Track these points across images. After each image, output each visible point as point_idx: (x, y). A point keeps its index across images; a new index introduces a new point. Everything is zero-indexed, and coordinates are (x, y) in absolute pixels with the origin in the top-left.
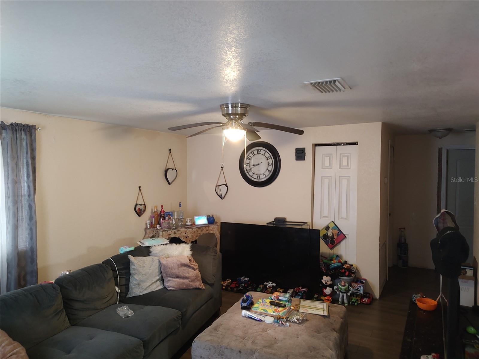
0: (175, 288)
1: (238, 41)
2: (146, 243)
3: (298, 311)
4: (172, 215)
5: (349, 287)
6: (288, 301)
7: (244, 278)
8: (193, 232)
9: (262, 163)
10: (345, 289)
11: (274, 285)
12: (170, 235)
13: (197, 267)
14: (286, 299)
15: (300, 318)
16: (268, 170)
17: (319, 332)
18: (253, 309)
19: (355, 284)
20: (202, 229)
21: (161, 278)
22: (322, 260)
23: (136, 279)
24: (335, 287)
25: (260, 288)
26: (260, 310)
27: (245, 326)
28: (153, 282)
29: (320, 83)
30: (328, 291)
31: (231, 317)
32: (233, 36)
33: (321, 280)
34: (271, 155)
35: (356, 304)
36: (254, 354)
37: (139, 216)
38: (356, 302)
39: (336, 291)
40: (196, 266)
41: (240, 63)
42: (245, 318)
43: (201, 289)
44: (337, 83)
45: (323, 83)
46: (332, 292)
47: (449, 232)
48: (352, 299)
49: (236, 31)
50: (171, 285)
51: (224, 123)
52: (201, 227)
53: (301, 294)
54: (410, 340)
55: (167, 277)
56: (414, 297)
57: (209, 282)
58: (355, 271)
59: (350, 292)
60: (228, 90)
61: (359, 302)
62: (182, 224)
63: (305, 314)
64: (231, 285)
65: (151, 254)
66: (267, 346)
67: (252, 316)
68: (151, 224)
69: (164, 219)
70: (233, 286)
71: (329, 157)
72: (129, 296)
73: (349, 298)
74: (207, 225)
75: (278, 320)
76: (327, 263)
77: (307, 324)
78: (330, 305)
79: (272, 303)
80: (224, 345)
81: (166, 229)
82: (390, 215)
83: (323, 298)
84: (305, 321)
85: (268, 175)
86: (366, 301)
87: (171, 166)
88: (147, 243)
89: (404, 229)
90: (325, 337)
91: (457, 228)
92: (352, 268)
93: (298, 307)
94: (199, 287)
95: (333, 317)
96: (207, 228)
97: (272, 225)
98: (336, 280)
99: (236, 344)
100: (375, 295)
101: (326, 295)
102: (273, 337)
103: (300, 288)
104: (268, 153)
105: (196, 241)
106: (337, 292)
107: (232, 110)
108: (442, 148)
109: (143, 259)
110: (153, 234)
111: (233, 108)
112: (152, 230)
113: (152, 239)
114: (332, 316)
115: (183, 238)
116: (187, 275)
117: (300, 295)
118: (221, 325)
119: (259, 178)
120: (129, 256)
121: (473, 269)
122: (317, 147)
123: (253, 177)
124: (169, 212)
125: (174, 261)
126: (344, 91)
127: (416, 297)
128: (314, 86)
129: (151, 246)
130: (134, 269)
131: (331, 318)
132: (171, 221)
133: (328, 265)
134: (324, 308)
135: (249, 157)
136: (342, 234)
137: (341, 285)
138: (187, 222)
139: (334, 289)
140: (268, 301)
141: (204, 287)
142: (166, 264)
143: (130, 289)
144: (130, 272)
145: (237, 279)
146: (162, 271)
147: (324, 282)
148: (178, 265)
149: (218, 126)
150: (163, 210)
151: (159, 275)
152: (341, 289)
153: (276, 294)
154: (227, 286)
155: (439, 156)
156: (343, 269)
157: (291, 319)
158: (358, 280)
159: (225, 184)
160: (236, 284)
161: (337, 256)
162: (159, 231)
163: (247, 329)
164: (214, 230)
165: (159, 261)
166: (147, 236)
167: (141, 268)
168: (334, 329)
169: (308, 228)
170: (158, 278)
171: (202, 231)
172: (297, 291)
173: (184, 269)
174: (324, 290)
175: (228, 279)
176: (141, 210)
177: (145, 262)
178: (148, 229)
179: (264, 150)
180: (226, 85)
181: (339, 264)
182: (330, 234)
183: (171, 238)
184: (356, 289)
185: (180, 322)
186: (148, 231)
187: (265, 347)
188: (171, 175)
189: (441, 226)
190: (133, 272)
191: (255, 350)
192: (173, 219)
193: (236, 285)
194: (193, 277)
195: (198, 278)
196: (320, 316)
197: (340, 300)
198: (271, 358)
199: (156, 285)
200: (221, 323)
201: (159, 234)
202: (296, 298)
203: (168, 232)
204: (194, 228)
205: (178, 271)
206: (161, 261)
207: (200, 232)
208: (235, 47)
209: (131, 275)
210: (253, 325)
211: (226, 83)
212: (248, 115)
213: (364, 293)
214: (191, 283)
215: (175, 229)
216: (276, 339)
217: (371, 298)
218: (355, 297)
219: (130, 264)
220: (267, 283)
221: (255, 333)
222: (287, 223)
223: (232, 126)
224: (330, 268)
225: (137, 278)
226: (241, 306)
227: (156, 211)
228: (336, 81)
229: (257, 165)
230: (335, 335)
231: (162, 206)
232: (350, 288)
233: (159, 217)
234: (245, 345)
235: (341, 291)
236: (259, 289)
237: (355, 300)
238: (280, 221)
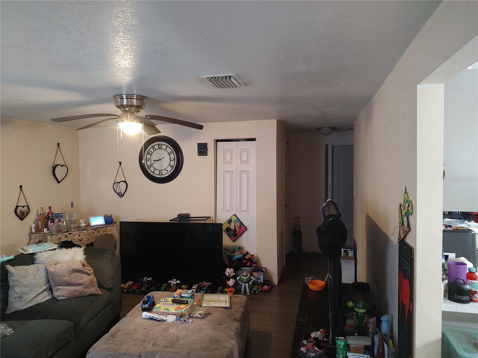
0: (66, 297)
1: (125, 26)
2: (29, 250)
3: (201, 306)
4: (62, 217)
5: (250, 276)
6: (191, 297)
7: (147, 278)
8: (88, 234)
9: (163, 158)
10: (247, 279)
11: (178, 282)
12: (61, 238)
13: (92, 272)
14: (188, 295)
15: (202, 312)
16: (171, 166)
17: (220, 324)
18: (154, 310)
19: (256, 273)
20: (99, 231)
21: (49, 288)
22: (225, 253)
23: (16, 292)
24: (238, 278)
25: (164, 287)
26: (162, 310)
27: (146, 328)
28: (39, 293)
29: (216, 77)
30: (231, 282)
31: (131, 321)
32: (119, 20)
33: (225, 273)
34: (173, 150)
35: (257, 292)
36: (156, 356)
37: (22, 219)
38: (257, 290)
39: (239, 281)
40: (91, 270)
41: (130, 50)
42: (146, 320)
43: (97, 295)
44: (232, 79)
45: (219, 78)
46: (235, 283)
47: (331, 219)
48: (253, 288)
49: (122, 14)
50: (61, 294)
51: (119, 115)
52: (97, 228)
53: (205, 288)
54: (303, 320)
55: (56, 286)
56: (306, 280)
57: (107, 287)
58: (256, 261)
59: (252, 281)
60: (120, 80)
61: (260, 290)
62: (74, 226)
63: (207, 308)
64: (132, 287)
65: (35, 262)
66: (168, 346)
67: (153, 317)
68: (37, 228)
69: (53, 221)
70: (135, 287)
71: (230, 153)
72: (8, 312)
73: (251, 287)
74: (105, 226)
75: (180, 317)
76: (230, 255)
77: (209, 318)
78: (232, 296)
79: (174, 301)
80: (122, 351)
81: (55, 232)
82: (286, 206)
83: (226, 290)
84: (208, 315)
85: (170, 170)
86: (266, 288)
87: (60, 161)
88: (31, 250)
89: (299, 218)
90: (227, 328)
91: (339, 215)
92: (253, 258)
93: (201, 302)
94: (95, 292)
95: (235, 307)
96: (105, 228)
97: (176, 222)
98: (238, 271)
99: (136, 348)
100: (274, 282)
101: (229, 287)
102: (175, 336)
103: (204, 283)
104: (170, 148)
105: (92, 244)
106: (240, 283)
107: (127, 102)
108: (328, 144)
109: (25, 269)
110: (39, 239)
111: (128, 99)
112: (39, 234)
113: (38, 244)
114: (233, 306)
115: (77, 241)
116: (80, 281)
117: (204, 290)
118: (119, 330)
119: (161, 174)
120: (6, 266)
121: (353, 250)
122: (218, 143)
123: (154, 172)
124: (59, 214)
125: (64, 268)
126: (240, 88)
127: (308, 280)
128: (210, 80)
129: (35, 253)
130: (14, 281)
131: (233, 309)
132: (61, 224)
133: (230, 258)
134: (226, 299)
135: (149, 152)
136: (243, 226)
137: (243, 275)
138: (81, 224)
139: (237, 280)
140: (170, 299)
141: (100, 293)
142: (54, 272)
143: (9, 304)
144: (9, 284)
145: (140, 280)
146: (50, 280)
147: (227, 275)
148: (69, 271)
149: (112, 119)
150: (51, 211)
151: (46, 285)
152: (243, 279)
153: (179, 291)
154: (128, 288)
155: (326, 151)
156: (244, 260)
157: (193, 315)
158: (259, 269)
159: (124, 181)
160: (138, 285)
161: (240, 248)
162: (46, 235)
163: (148, 331)
164: (112, 231)
165: (46, 269)
166: (32, 241)
167: (22, 278)
168: (235, 319)
169: (212, 222)
170: (45, 287)
171: (99, 232)
172: (201, 285)
173: (76, 276)
174: (228, 282)
175: (129, 281)
176: (24, 212)
177: (27, 271)
178: (33, 233)
179: (166, 145)
180: (117, 74)
181: (242, 255)
182: (232, 227)
183: (63, 242)
184: (257, 278)
185: (73, 334)
186: (33, 236)
187: (166, 347)
188: (59, 172)
189: (327, 214)
190: (13, 284)
191: (156, 352)
192: (64, 221)
193: (138, 287)
194: (87, 282)
195: (94, 284)
196: (222, 308)
197: (243, 290)
198: (173, 357)
199: (43, 296)
200: (120, 329)
201: (46, 239)
202: (200, 293)
203: (57, 236)
204: (89, 229)
205: (69, 278)
206: (48, 269)
207: (96, 233)
208: (122, 32)
209: (10, 288)
210: (154, 326)
211: (118, 71)
212: (144, 108)
213: (264, 280)
214: (85, 290)
215: (67, 232)
216: (177, 337)
217: (271, 285)
218: (256, 286)
219: (9, 276)
220: (171, 281)
221: (157, 334)
222: (191, 219)
223: (127, 119)
224: (233, 260)
225: (18, 291)
226: (142, 307)
227: (43, 213)
228: (232, 77)
229: (158, 160)
230: (236, 324)
231: (49, 207)
232: (252, 277)
233: (46, 220)
234: (145, 348)
235: (244, 281)
236: (162, 288)
237: (256, 288)
238: (184, 217)
